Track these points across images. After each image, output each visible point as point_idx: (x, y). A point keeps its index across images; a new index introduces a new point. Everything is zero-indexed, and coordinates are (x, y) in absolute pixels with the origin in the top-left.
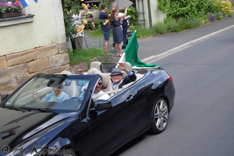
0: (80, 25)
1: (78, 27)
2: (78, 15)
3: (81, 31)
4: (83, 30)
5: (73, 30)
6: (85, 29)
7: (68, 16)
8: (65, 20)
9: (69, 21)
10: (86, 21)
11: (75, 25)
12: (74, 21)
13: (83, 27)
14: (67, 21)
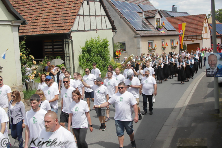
0: (32, 74)
1: (30, 75)
2: (31, 68)
3: (33, 78)
4: (34, 78)
5: (27, 77)
6: (35, 76)
7: (24, 68)
8: (22, 71)
9: (25, 71)
10: (35, 72)
11: (28, 74)
12: (27, 72)
13: (34, 75)
14: (23, 71)
